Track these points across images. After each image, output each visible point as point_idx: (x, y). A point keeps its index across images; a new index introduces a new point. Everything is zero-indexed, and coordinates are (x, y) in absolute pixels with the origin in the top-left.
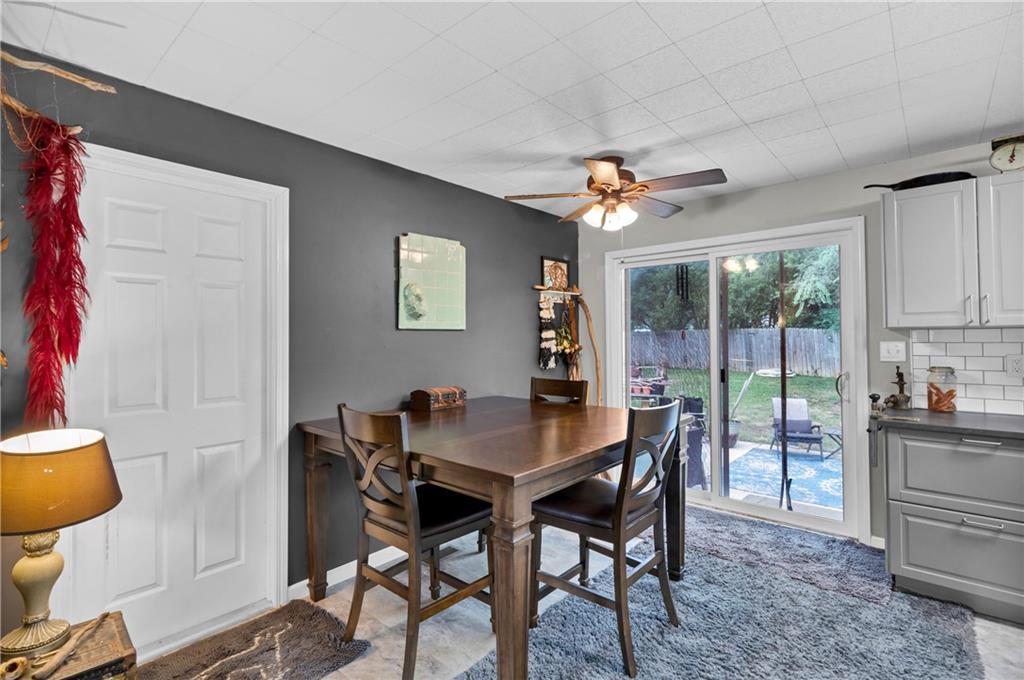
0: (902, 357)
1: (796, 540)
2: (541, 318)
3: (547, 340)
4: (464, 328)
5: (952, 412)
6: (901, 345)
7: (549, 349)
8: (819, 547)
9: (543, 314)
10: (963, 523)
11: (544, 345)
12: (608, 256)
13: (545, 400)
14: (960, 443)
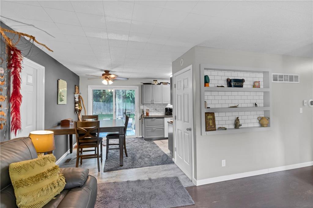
0: (143, 108)
1: (130, 140)
2: (75, 101)
3: (77, 106)
4: (66, 103)
5: (149, 116)
6: (143, 106)
7: (77, 109)
8: (133, 139)
9: (76, 100)
10: (152, 129)
11: (76, 108)
12: (89, 86)
13: (86, 120)
14: (152, 119)
